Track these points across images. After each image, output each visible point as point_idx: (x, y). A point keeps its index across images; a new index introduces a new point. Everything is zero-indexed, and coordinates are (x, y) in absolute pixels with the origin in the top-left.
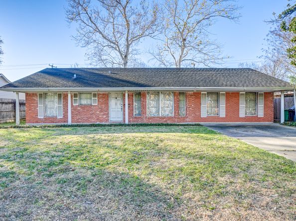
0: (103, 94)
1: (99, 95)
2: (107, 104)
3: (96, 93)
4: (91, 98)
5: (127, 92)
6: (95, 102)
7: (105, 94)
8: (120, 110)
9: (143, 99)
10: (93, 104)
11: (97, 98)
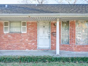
0: (32, 23)
1: (28, 23)
2: (35, 32)
3: (26, 21)
4: (21, 26)
5: (58, 20)
6: (24, 30)
7: (34, 23)
8: (47, 38)
9: (72, 27)
10: (22, 32)
11: (26, 27)
